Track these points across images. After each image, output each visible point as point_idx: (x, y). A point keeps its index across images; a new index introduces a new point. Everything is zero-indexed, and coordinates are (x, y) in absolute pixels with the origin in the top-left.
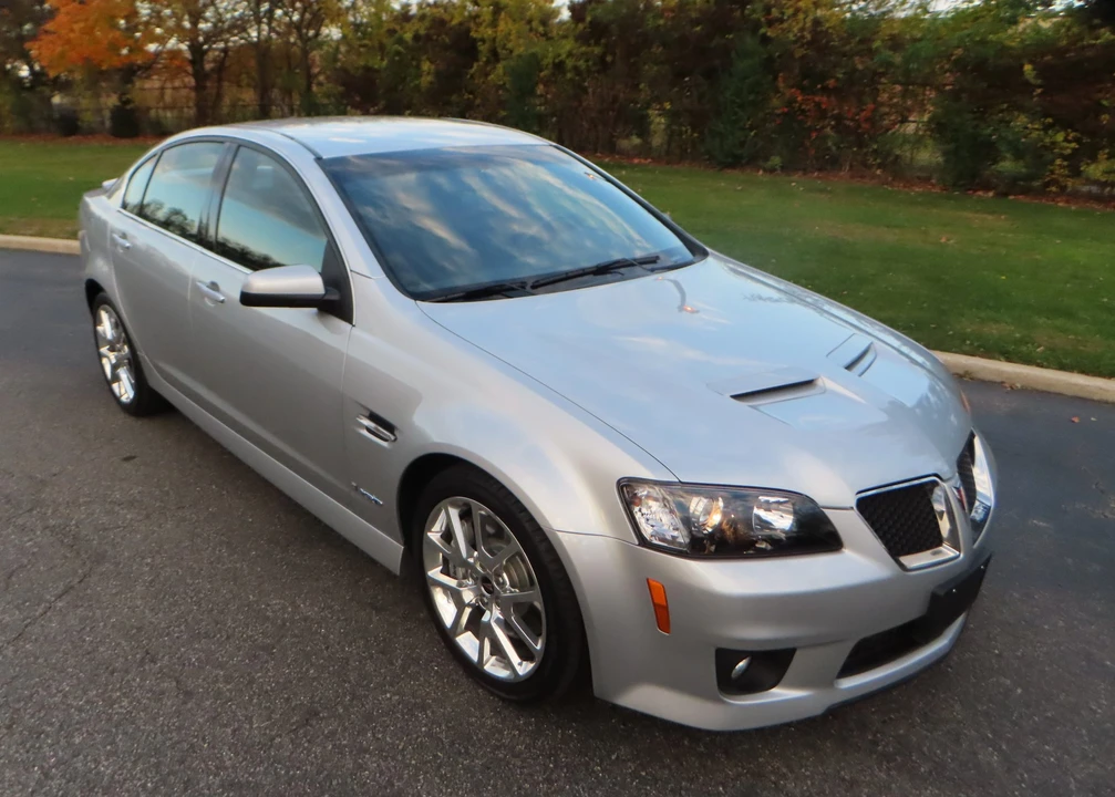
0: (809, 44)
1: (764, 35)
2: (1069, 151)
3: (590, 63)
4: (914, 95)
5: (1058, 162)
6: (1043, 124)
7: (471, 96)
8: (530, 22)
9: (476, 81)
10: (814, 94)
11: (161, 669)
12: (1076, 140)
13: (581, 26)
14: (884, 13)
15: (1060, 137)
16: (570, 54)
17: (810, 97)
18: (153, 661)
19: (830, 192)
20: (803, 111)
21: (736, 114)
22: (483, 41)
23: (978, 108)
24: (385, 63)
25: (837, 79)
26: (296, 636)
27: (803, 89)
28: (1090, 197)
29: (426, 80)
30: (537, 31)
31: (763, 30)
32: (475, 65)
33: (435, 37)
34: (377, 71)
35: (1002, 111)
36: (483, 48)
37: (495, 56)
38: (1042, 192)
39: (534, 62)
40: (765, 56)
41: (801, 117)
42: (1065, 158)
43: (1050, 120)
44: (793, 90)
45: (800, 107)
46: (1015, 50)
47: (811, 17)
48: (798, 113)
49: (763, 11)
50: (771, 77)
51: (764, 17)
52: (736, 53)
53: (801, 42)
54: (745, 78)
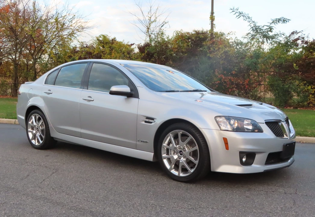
0: (225, 59)
1: (209, 57)
2: (313, 92)
4: (262, 76)
5: (311, 96)
6: (304, 83)
8: (124, 53)
10: (228, 76)
13: (143, 54)
14: (247, 49)
15: (310, 87)
17: (227, 77)
20: (225, 82)
23: (283, 79)
25: (235, 71)
27: (224, 75)
31: (208, 55)
35: (290, 80)
38: (308, 106)
40: (210, 64)
41: (224, 85)
42: (313, 94)
43: (305, 82)
44: (221, 75)
45: (224, 81)
46: (290, 60)
47: (224, 50)
48: (224, 83)
49: (208, 48)
50: (213, 71)
51: (208, 50)
52: (200, 63)
53: (222, 59)
54: (204, 71)
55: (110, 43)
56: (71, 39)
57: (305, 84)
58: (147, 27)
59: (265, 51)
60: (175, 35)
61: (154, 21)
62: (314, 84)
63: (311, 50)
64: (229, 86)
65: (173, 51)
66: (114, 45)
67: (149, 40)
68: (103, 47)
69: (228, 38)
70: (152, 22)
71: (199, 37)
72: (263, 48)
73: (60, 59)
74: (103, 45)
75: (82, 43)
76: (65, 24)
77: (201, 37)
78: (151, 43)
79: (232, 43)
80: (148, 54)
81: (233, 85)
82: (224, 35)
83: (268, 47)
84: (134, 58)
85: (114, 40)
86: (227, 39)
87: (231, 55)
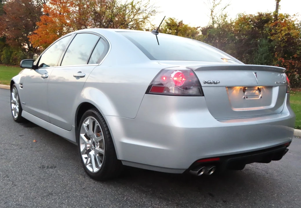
0: (287, 42)
1: (270, 39)
10: (290, 59)
11: (9, 179)
13: (205, 36)
17: (287, 61)
18: (8, 177)
19: (295, 94)
25: (298, 54)
26: (54, 178)
27: (285, 58)
31: (269, 37)
40: (270, 46)
44: (281, 58)
45: (284, 64)
47: (286, 32)
49: (269, 31)
50: (273, 54)
51: (269, 33)
52: (260, 45)
53: (283, 41)
54: (263, 54)
55: (176, 25)
56: (144, 22)
58: (211, 9)
60: (238, 17)
61: (218, 4)
64: (289, 70)
65: (234, 33)
66: (180, 28)
67: (212, 23)
68: (170, 29)
69: (293, 19)
70: (216, 5)
71: (261, 19)
74: (170, 27)
75: (153, 25)
76: (141, 9)
77: (263, 19)
78: (214, 25)
79: (297, 25)
80: (209, 36)
81: (294, 69)
82: (289, 17)
85: (181, 23)
86: (292, 21)
87: (294, 37)
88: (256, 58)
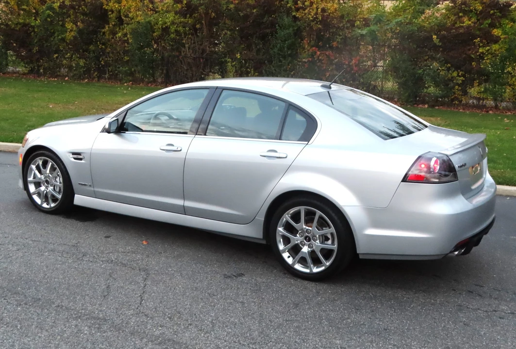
0: (321, 22)
1: (294, 16)
2: (460, 82)
3: (187, 29)
5: (457, 87)
6: (447, 67)
7: (104, 47)
9: (107, 37)
10: (325, 50)
12: (463, 76)
15: (455, 74)
16: (173, 23)
17: (323, 52)
20: (320, 60)
21: (280, 61)
22: (112, 11)
23: (414, 59)
24: (38, 22)
25: (338, 42)
27: (319, 48)
28: (474, 106)
29: (69, 36)
30: (147, 6)
31: (293, 14)
32: (107, 27)
33: (77, 7)
34: (33, 27)
35: (426, 60)
36: (112, 16)
37: (120, 21)
39: (150, 27)
40: (295, 28)
41: (319, 64)
42: (459, 85)
43: (449, 65)
44: (314, 48)
45: (318, 57)
46: (427, 28)
48: (318, 61)
49: (293, 2)
50: (300, 40)
51: (294, 6)
52: (279, 26)
53: (316, 21)
54: (285, 40)
57: (448, 69)
59: (386, 9)
62: (462, 69)
63: (461, 14)
72: (383, 6)
73: (24, 5)
83: (392, 5)
84: (162, 10)
87: (331, 15)
88: (273, 46)
